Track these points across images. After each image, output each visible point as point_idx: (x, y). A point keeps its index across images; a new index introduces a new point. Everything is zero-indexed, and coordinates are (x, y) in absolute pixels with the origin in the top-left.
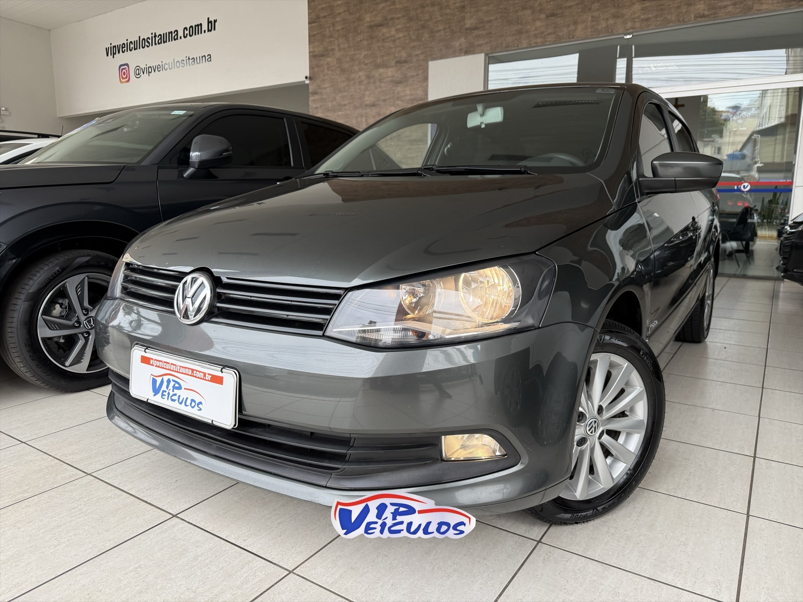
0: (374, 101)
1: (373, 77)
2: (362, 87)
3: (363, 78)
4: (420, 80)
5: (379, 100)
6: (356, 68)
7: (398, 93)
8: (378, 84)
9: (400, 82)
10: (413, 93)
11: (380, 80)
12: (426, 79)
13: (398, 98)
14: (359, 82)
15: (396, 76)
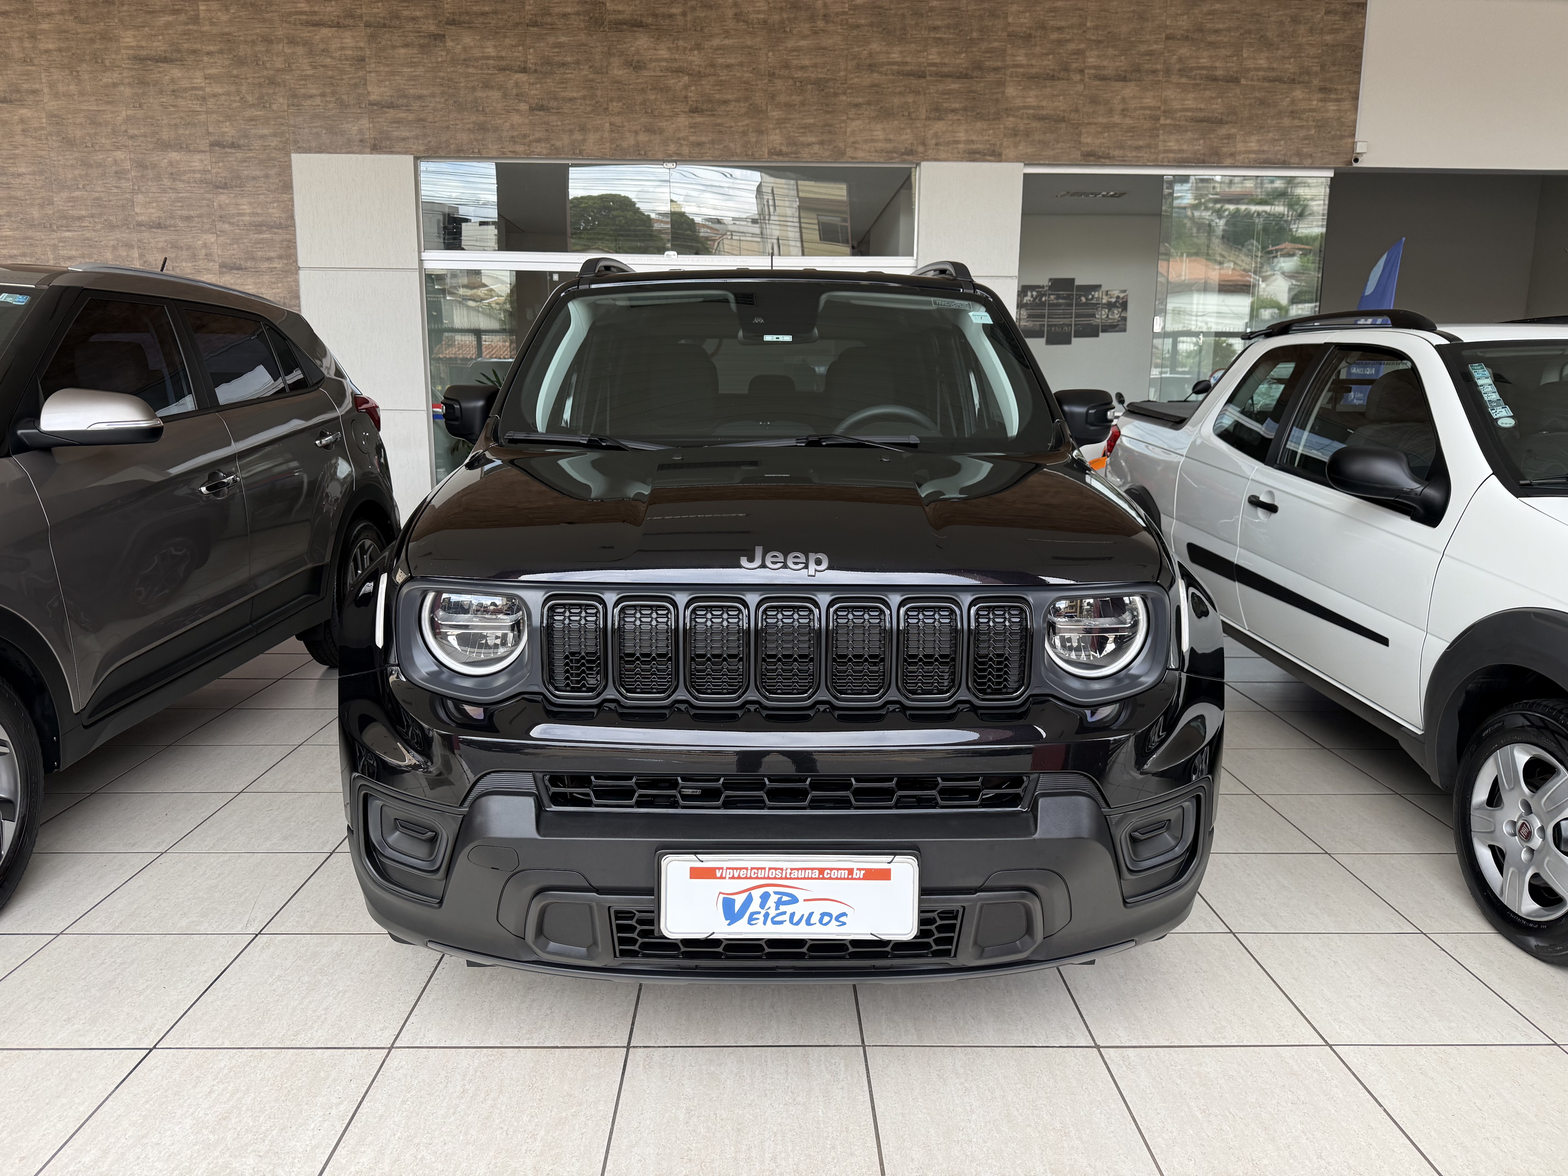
0: (159, 217)
1: (154, 166)
2: (124, 184)
3: (127, 165)
4: (273, 187)
5: (172, 217)
6: (103, 141)
7: (220, 206)
8: (167, 182)
9: (225, 186)
10: (259, 211)
11: (172, 174)
12: (288, 187)
13: (221, 217)
14: (116, 173)
15: (214, 171)
